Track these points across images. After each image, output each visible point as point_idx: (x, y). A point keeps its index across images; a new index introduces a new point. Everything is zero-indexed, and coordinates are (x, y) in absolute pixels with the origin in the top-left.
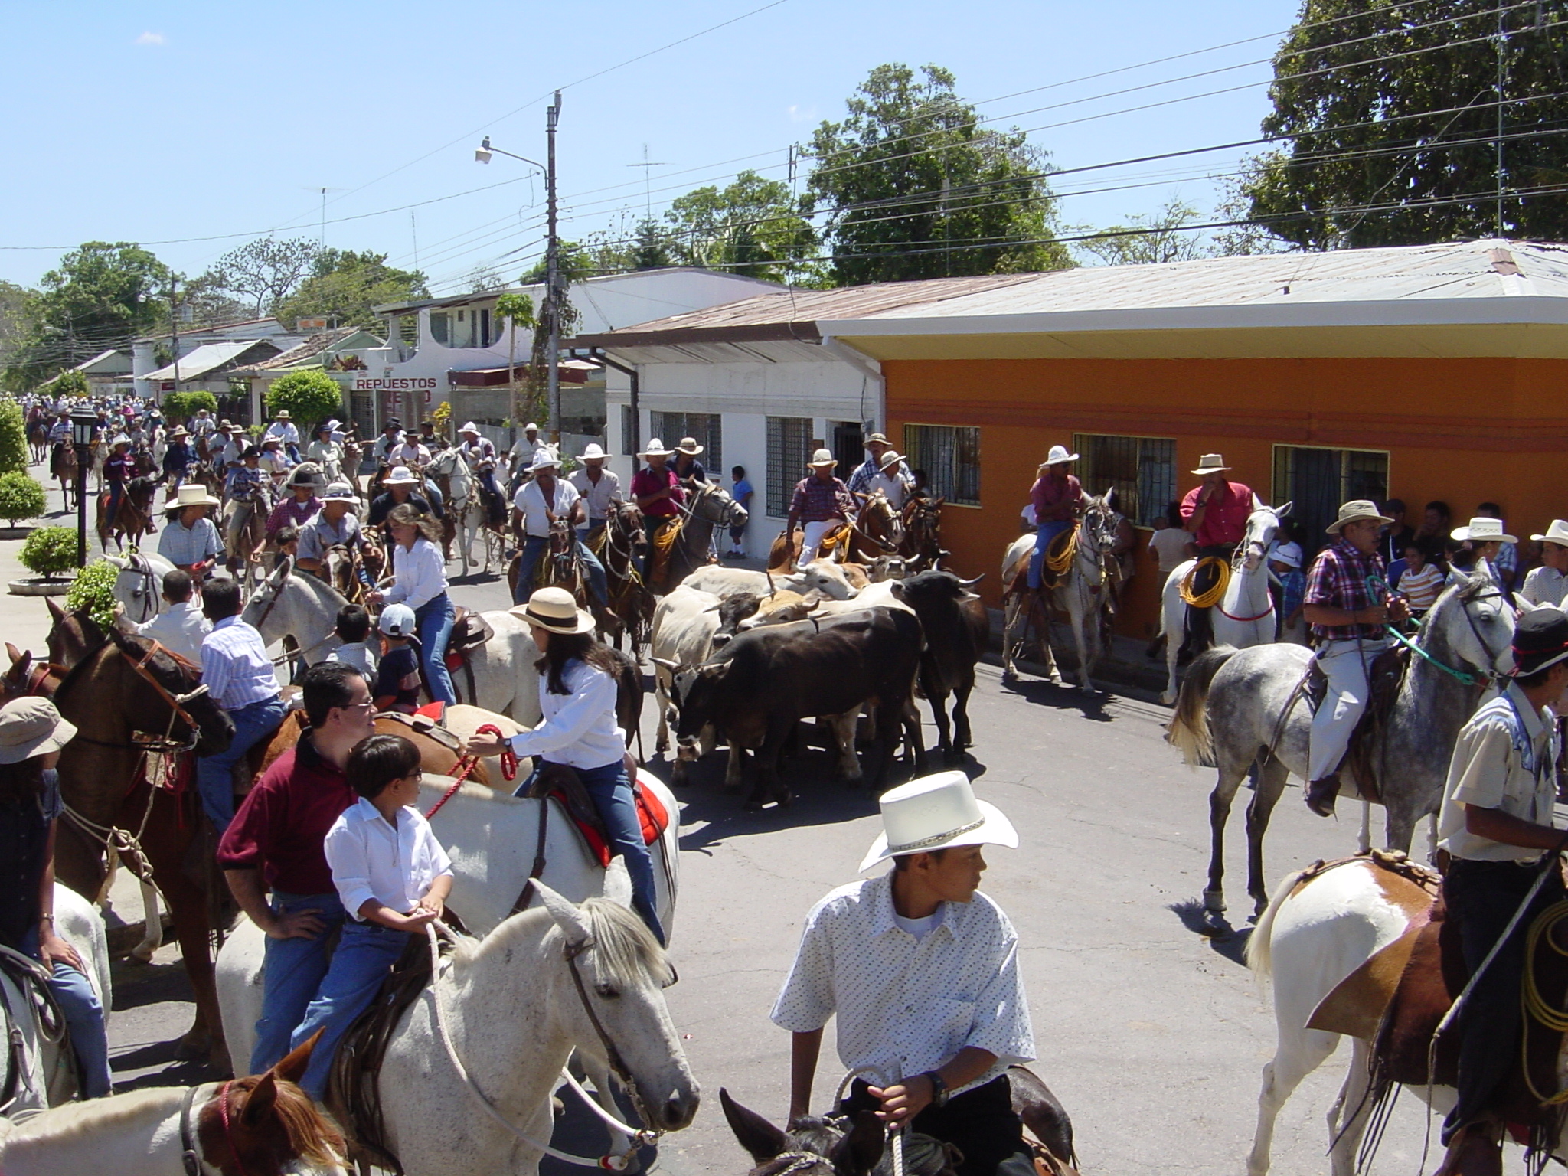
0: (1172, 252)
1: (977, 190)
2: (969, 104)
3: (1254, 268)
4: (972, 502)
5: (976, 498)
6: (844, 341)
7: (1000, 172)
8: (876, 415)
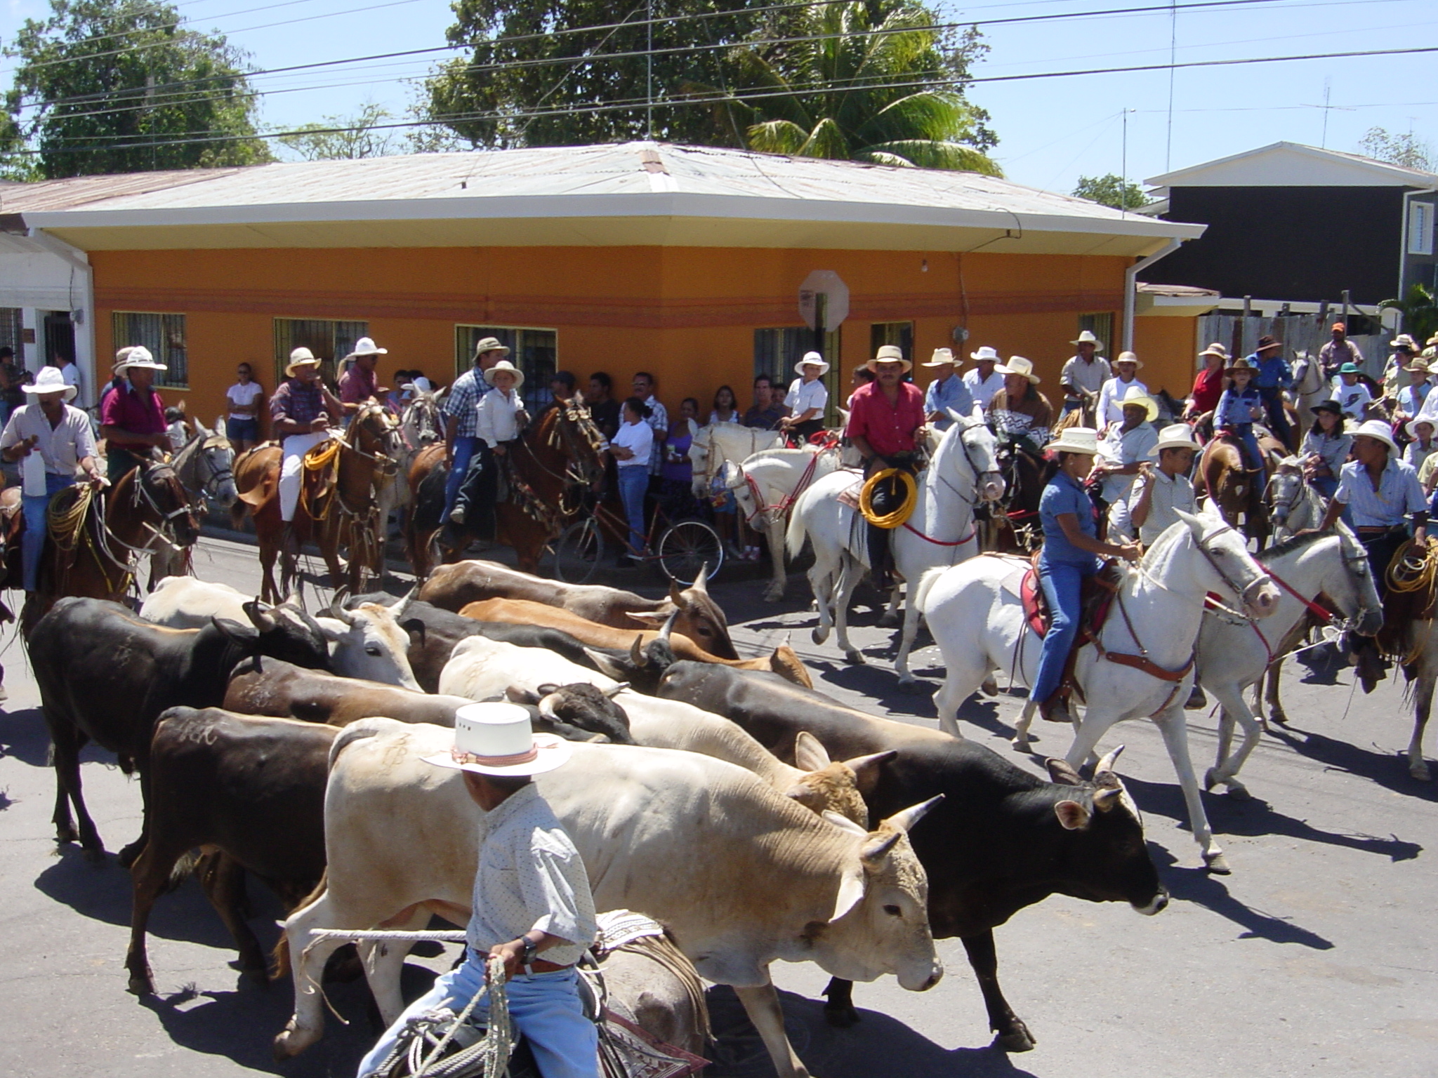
0: (366, 149)
1: (180, 87)
2: (172, 5)
3: (435, 165)
4: (180, 384)
5: (184, 380)
6: (50, 232)
7: (203, 71)
8: (84, 302)
